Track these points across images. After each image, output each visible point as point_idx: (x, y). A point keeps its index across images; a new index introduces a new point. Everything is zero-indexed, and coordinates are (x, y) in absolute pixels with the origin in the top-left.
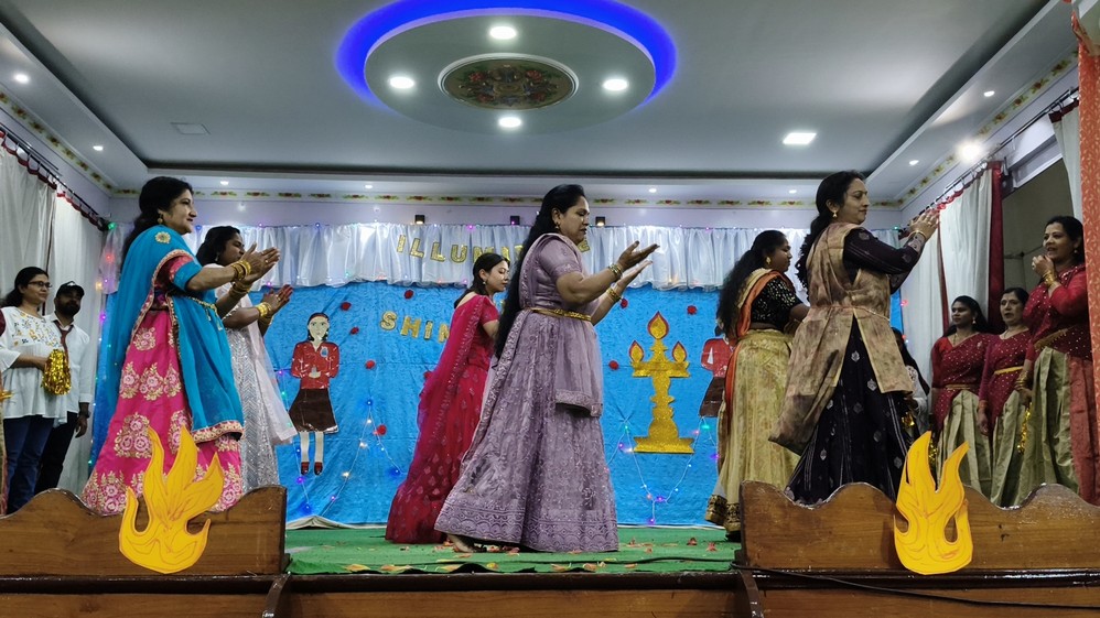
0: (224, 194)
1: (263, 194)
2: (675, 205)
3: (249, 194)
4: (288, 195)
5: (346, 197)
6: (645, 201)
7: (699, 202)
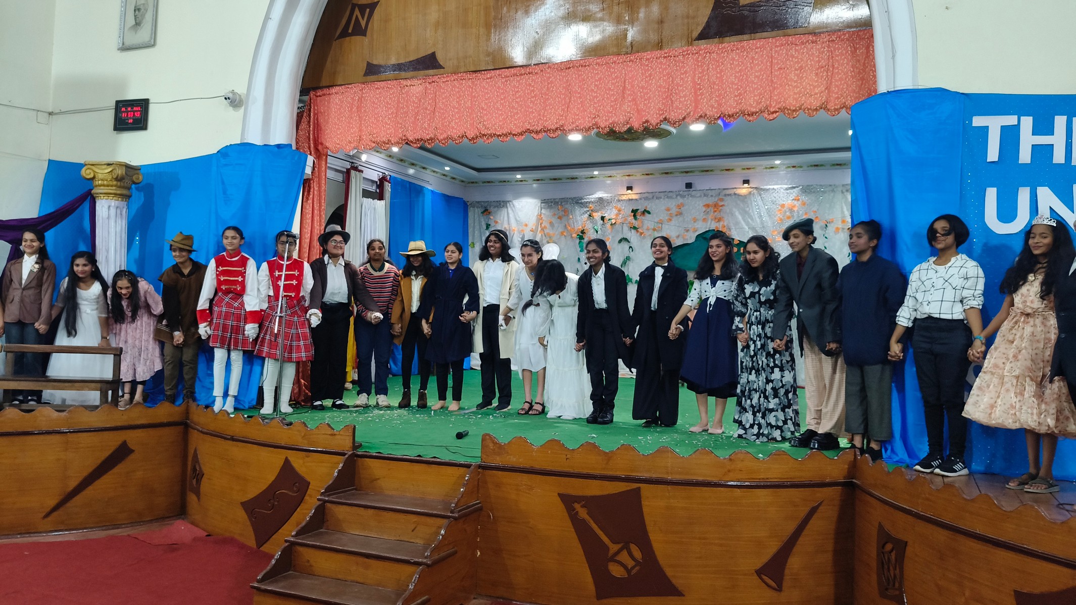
0: (522, 181)
1: (542, 180)
2: (799, 168)
3: (534, 180)
4: (555, 179)
5: (587, 178)
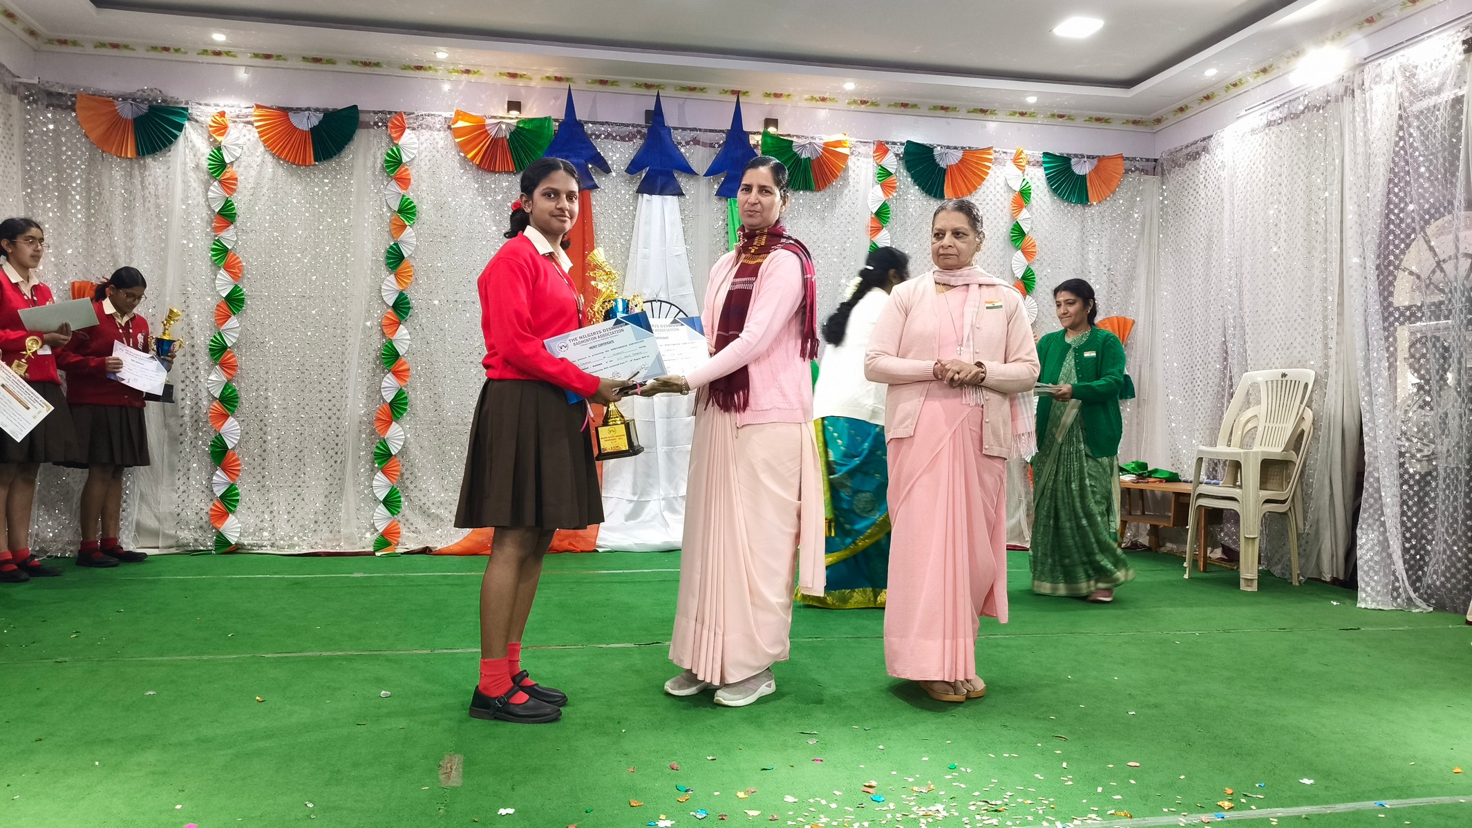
0: (218, 54)
1: (279, 57)
2: (872, 108)
4: (317, 60)
5: (405, 67)
6: (832, 100)
7: (905, 105)
